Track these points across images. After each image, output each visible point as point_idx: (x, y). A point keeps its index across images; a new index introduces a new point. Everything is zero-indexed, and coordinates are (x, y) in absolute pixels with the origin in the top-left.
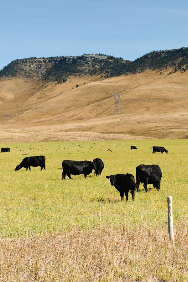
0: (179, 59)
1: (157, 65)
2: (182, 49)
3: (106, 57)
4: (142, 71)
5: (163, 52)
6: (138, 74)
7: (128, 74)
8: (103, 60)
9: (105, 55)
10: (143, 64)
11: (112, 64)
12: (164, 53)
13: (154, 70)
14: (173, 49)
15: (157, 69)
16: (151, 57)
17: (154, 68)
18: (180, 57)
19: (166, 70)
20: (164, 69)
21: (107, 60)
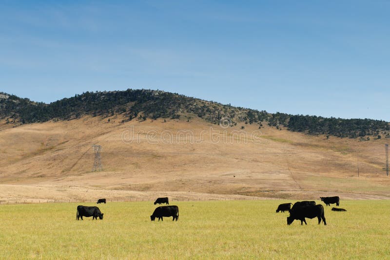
0: (128, 104)
1: (96, 109)
2: (129, 91)
3: (8, 97)
4: (78, 116)
5: (102, 94)
6: (72, 120)
7: (58, 120)
8: (5, 99)
9: (5, 94)
10: (76, 108)
11: (18, 105)
12: (104, 95)
13: (95, 116)
14: (116, 91)
15: (100, 115)
16: (85, 100)
17: (94, 113)
18: (128, 102)
19: (113, 117)
20: (110, 115)
21: (10, 100)
